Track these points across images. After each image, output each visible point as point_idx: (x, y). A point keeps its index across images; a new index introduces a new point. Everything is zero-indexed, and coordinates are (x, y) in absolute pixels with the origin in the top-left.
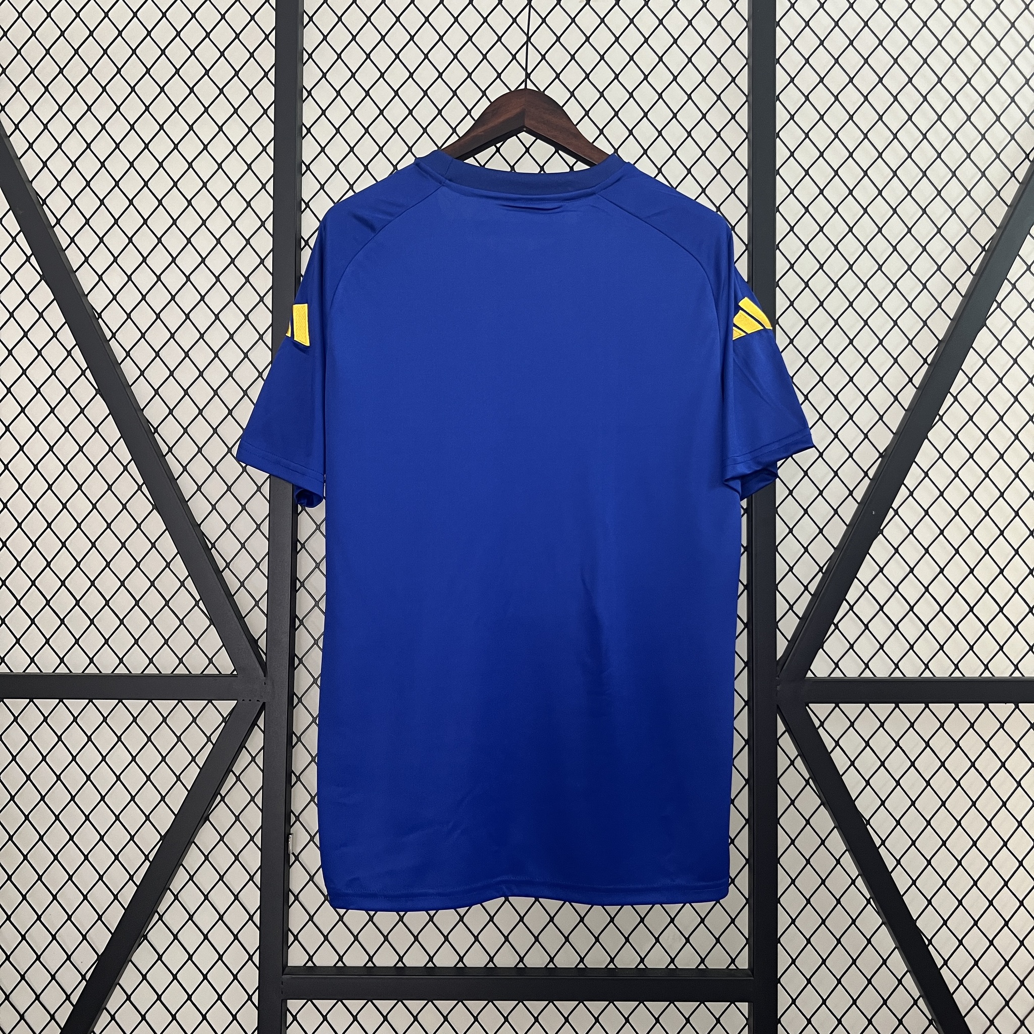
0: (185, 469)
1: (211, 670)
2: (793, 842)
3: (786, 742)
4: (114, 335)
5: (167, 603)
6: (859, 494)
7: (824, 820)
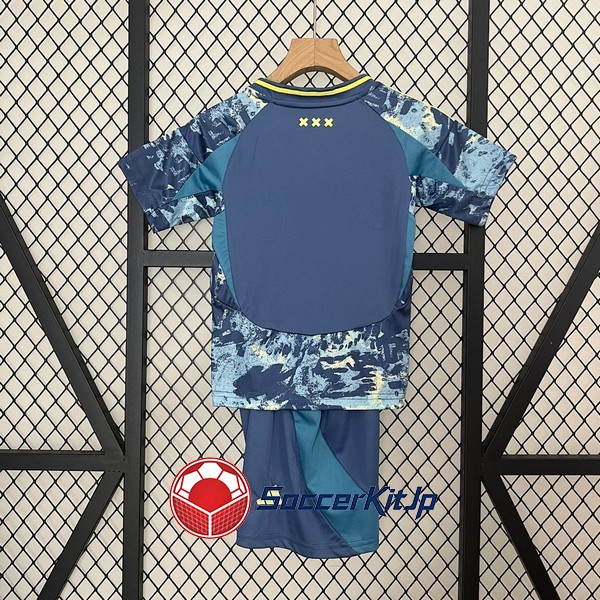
0: (67, 307)
1: (87, 448)
2: (489, 567)
3: (486, 499)
4: (16, 212)
5: (56, 401)
6: (540, 328)
7: (511, 552)
